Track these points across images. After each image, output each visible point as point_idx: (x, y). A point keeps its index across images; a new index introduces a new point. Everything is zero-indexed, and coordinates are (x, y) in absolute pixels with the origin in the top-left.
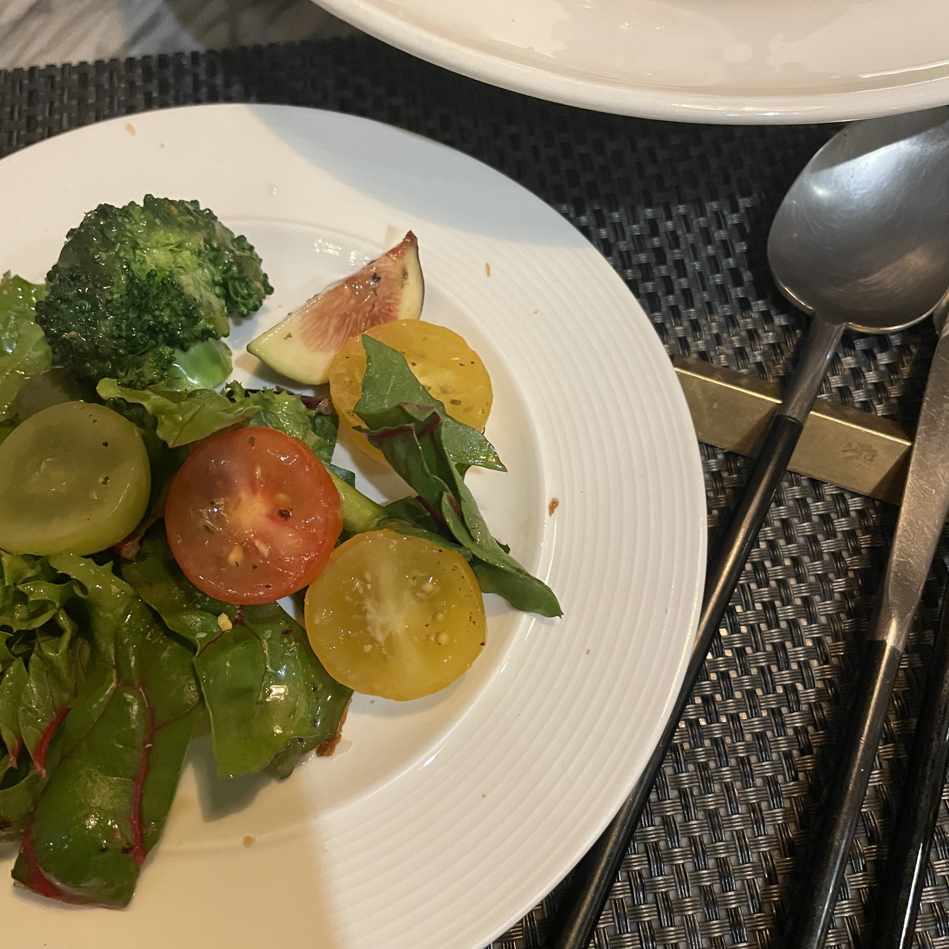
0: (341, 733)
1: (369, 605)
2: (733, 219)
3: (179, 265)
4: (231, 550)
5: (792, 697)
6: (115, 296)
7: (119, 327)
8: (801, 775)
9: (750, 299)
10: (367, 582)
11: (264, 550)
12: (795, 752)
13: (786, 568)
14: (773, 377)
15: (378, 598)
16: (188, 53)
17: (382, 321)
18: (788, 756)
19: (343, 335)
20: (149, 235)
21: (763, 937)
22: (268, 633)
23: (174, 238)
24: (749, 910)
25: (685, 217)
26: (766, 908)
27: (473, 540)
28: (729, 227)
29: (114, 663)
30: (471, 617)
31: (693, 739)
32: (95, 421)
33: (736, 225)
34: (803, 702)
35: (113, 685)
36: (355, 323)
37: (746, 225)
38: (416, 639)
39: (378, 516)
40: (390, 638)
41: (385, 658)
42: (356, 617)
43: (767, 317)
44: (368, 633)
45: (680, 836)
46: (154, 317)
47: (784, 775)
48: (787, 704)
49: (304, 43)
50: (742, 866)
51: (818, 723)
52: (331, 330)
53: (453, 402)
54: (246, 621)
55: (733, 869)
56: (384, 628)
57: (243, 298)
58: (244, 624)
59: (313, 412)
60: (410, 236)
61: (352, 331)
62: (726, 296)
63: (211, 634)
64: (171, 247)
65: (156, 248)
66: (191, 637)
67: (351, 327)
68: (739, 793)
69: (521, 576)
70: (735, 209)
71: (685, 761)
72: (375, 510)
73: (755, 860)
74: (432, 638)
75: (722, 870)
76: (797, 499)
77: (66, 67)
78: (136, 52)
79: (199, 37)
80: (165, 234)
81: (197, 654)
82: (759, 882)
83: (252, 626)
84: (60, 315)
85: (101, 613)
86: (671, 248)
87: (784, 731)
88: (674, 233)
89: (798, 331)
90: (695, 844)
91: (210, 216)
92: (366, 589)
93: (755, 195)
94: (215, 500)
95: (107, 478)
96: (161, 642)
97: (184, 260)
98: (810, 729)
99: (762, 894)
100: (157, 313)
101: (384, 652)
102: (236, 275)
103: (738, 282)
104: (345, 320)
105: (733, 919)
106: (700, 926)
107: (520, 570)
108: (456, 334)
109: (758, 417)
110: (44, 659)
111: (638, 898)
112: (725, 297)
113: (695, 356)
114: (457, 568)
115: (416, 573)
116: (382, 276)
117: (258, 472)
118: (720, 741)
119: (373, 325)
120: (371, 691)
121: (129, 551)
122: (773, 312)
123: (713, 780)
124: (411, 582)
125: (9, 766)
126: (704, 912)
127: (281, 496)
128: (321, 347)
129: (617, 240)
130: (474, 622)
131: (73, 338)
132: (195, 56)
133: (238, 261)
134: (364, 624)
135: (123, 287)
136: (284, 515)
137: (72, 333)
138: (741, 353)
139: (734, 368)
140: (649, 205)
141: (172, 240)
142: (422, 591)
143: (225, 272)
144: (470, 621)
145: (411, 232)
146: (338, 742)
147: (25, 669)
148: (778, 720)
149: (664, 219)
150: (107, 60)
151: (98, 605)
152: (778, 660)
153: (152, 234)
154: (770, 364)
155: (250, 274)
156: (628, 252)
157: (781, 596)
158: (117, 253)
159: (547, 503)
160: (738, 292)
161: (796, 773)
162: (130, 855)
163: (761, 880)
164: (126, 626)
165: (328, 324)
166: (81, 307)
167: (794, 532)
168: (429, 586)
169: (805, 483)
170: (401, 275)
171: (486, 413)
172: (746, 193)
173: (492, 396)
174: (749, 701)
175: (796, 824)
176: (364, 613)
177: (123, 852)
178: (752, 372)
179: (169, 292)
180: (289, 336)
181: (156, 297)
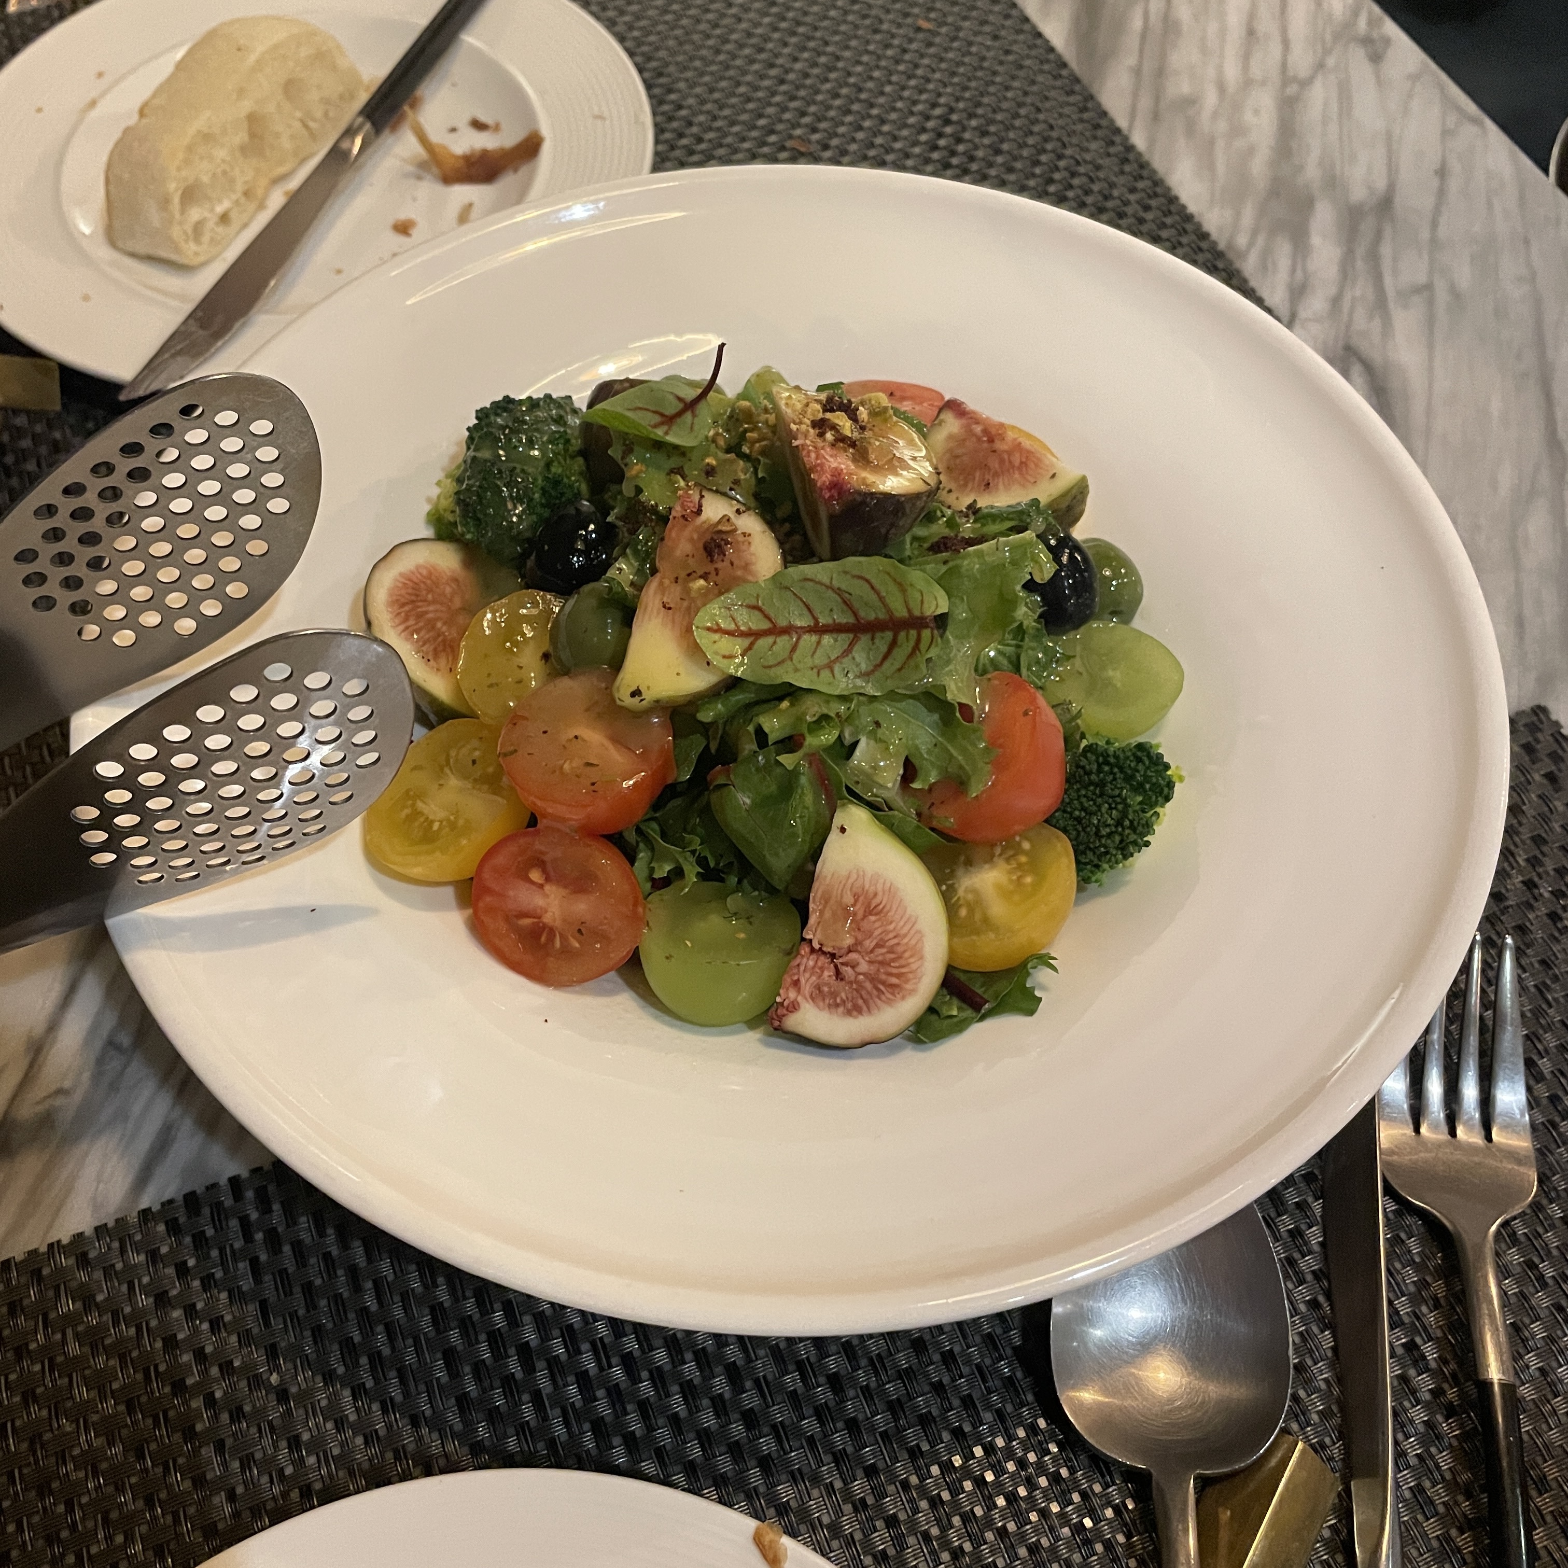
16: (223, 1181)
77: (53, 1248)
78: (149, 1200)
132: (234, 1181)
150: (110, 1223)
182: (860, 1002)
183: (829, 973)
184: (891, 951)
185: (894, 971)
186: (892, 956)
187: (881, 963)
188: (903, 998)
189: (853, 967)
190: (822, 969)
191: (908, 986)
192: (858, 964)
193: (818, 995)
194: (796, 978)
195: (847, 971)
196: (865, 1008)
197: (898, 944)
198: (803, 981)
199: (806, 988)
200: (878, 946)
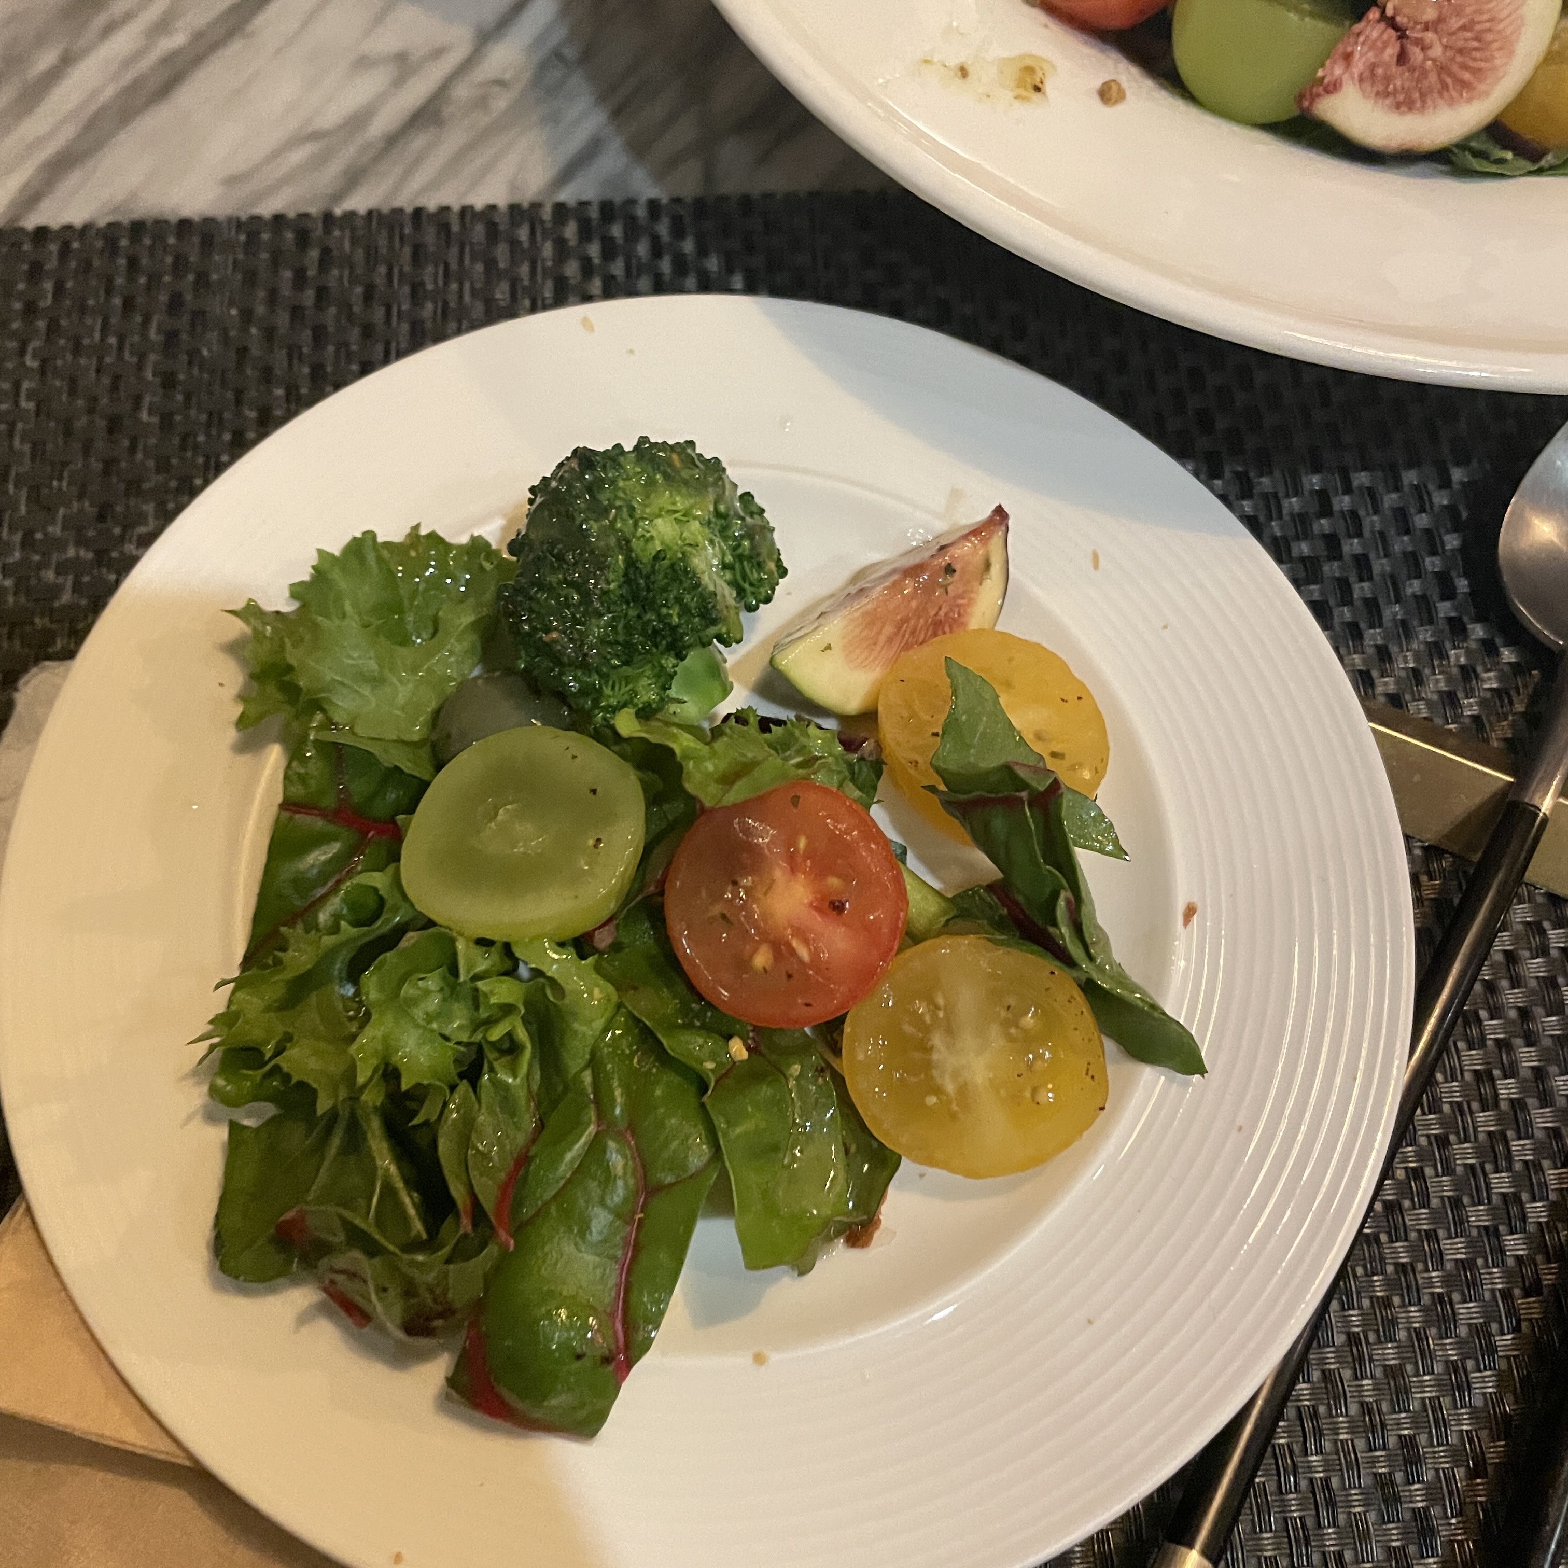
0: (881, 1217)
1: (937, 1040)
2: (1441, 499)
3: (687, 542)
4: (755, 951)
5: (1514, 1210)
6: (612, 586)
7: (614, 628)
8: (1524, 1326)
9: (1466, 619)
10: (937, 1007)
11: (804, 953)
12: (1517, 1292)
13: (1509, 1022)
14: (1497, 739)
15: (950, 1031)
16: (643, 200)
17: (947, 629)
18: (1507, 1295)
19: (894, 650)
20: (647, 496)
21: (1465, 1552)
22: (796, 1069)
23: (681, 504)
24: (1446, 1513)
25: (1371, 492)
26: (1470, 1511)
27: (1091, 958)
28: (1436, 509)
29: (592, 1096)
30: (1088, 1070)
31: (1371, 1263)
32: (574, 757)
33: (1445, 506)
34: (1530, 1220)
35: (592, 1129)
36: (913, 633)
37: (1461, 508)
38: (1003, 1093)
39: (945, 913)
40: (963, 1090)
41: (953, 1116)
42: (917, 1055)
43: (1489, 648)
44: (932, 1078)
45: (1349, 1400)
46: (659, 615)
47: (1501, 1323)
48: (1507, 1221)
49: (813, 195)
50: (1437, 1449)
51: (1551, 1252)
52: (882, 639)
53: (1054, 755)
54: (763, 1048)
55: (1424, 1453)
56: (956, 1075)
57: (751, 585)
58: (763, 1055)
59: (854, 757)
60: (1000, 513)
61: (907, 643)
62: (1429, 611)
63: (719, 1065)
64: (677, 515)
65: (659, 516)
66: (698, 1067)
67: (907, 636)
68: (1434, 1345)
69: (1156, 1014)
70: (1445, 483)
71: (1358, 1293)
72: (944, 904)
73: (1455, 1441)
74: (1028, 1094)
75: (1408, 1452)
76: (1528, 923)
77: (466, 211)
78: (568, 195)
79: (660, 175)
80: (671, 496)
81: (710, 1092)
82: (1460, 1473)
83: (774, 1057)
84: (535, 606)
85: (576, 1026)
86: (1350, 536)
87: (1502, 1260)
88: (1354, 513)
89: (1535, 672)
90: (1370, 1413)
91: (715, 466)
92: (934, 1016)
93: (1475, 463)
94: (738, 879)
95: (599, 840)
96: (654, 1070)
97: (693, 534)
98: (1539, 1258)
99: (1464, 1491)
100: (664, 611)
101: (954, 1107)
102: (747, 552)
103: (1448, 593)
104: (900, 628)
105: (1422, 1522)
106: (1375, 1530)
107: (1154, 1007)
108: (1054, 654)
109: (1478, 800)
110: (497, 1085)
111: (1287, 1481)
112: (1427, 615)
113: (1382, 699)
114: (1075, 999)
115: (1012, 1001)
116: (957, 567)
117: (802, 843)
118: (1409, 1268)
119: (935, 634)
120: (931, 1161)
121: (603, 940)
122: (1498, 641)
123: (1398, 1323)
124: (1003, 1013)
125: (462, 1232)
126: (1380, 1510)
127: (834, 882)
128: (864, 664)
129: (1271, 519)
130: (1093, 1077)
131: (555, 641)
132: (654, 206)
133: (750, 534)
134: (928, 1066)
135: (621, 572)
136: (837, 907)
137: (555, 635)
138: (1450, 699)
139: (1438, 721)
140: (1316, 469)
141: (679, 506)
142: (1017, 1027)
143: (735, 549)
144: (1087, 1074)
145: (1000, 506)
146: (877, 1228)
147: (474, 1098)
148: (1494, 1241)
149: (1340, 491)
150: (525, 205)
151: (574, 1014)
152: (1496, 1157)
153: (653, 496)
154: (1493, 718)
155: (764, 551)
156: (1285, 538)
157: (1502, 1064)
158: (613, 523)
159: (1180, 908)
160: (1444, 609)
161: (1519, 1321)
162: (611, 1368)
163: (1462, 1470)
164: (608, 1046)
165: (879, 632)
166: (566, 599)
167: (1522, 970)
168: (1029, 1020)
169: (1540, 899)
170: (982, 566)
171: (1099, 773)
172: (1462, 461)
173: (1108, 749)
174: (1452, 1212)
175: (1515, 1394)
176: (929, 1050)
177: (602, 1363)
178: (1463, 730)
179: (681, 582)
180: (829, 647)
181: (665, 589)
182: (1416, 95)
183: (1392, 51)
184: (1477, 39)
185: (1472, 64)
186: (1475, 44)
187: (1461, 51)
188: (1469, 100)
189: (1423, 49)
190: (1385, 45)
191: (1482, 87)
192: (1430, 47)
193: (1369, 77)
194: (1349, 49)
195: (1416, 53)
196: (1418, 104)
197: (1489, 30)
198: (1357, 56)
199: (1359, 65)
200: (1463, 28)
